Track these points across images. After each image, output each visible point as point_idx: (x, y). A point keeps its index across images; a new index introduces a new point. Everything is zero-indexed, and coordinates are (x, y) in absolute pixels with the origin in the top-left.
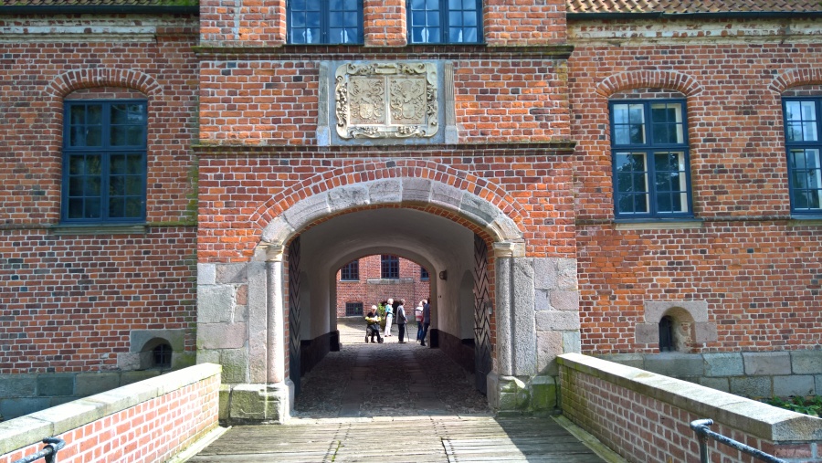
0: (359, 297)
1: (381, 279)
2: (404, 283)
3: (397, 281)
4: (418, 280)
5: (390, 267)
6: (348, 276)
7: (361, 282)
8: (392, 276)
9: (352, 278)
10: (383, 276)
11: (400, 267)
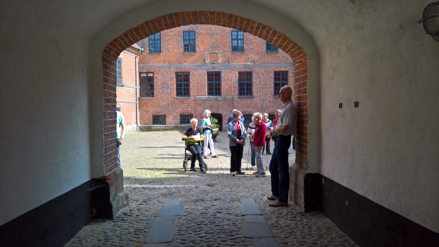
0: (190, 110)
1: (207, 96)
2: (225, 99)
3: (220, 98)
4: (236, 97)
5: (214, 87)
6: (181, 94)
7: (192, 98)
8: (216, 94)
9: (185, 95)
10: (209, 94)
11: (222, 87)
